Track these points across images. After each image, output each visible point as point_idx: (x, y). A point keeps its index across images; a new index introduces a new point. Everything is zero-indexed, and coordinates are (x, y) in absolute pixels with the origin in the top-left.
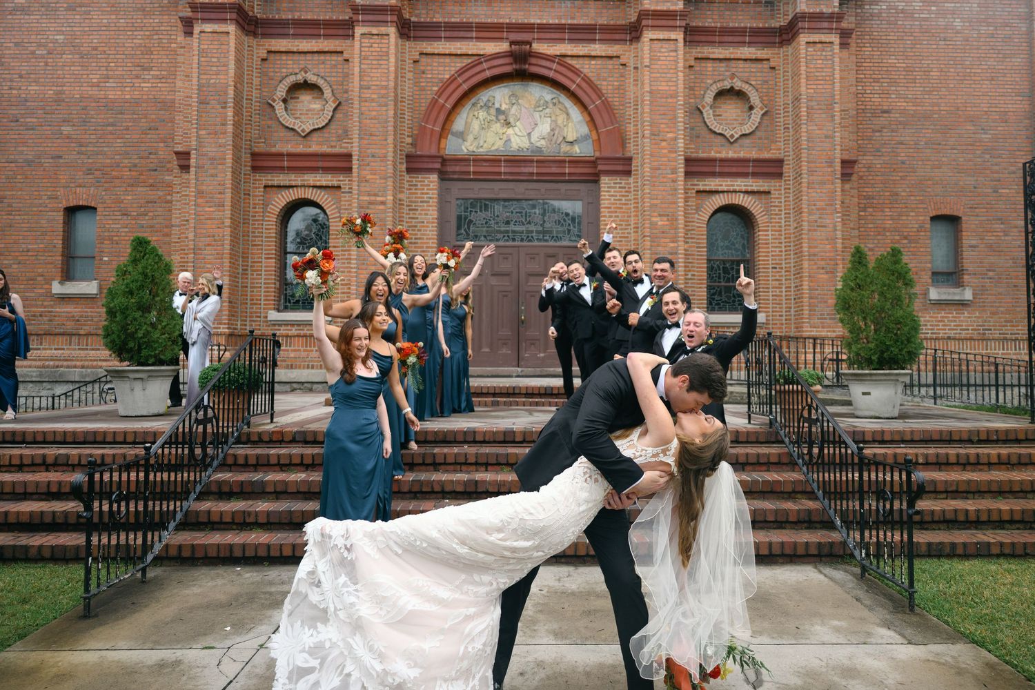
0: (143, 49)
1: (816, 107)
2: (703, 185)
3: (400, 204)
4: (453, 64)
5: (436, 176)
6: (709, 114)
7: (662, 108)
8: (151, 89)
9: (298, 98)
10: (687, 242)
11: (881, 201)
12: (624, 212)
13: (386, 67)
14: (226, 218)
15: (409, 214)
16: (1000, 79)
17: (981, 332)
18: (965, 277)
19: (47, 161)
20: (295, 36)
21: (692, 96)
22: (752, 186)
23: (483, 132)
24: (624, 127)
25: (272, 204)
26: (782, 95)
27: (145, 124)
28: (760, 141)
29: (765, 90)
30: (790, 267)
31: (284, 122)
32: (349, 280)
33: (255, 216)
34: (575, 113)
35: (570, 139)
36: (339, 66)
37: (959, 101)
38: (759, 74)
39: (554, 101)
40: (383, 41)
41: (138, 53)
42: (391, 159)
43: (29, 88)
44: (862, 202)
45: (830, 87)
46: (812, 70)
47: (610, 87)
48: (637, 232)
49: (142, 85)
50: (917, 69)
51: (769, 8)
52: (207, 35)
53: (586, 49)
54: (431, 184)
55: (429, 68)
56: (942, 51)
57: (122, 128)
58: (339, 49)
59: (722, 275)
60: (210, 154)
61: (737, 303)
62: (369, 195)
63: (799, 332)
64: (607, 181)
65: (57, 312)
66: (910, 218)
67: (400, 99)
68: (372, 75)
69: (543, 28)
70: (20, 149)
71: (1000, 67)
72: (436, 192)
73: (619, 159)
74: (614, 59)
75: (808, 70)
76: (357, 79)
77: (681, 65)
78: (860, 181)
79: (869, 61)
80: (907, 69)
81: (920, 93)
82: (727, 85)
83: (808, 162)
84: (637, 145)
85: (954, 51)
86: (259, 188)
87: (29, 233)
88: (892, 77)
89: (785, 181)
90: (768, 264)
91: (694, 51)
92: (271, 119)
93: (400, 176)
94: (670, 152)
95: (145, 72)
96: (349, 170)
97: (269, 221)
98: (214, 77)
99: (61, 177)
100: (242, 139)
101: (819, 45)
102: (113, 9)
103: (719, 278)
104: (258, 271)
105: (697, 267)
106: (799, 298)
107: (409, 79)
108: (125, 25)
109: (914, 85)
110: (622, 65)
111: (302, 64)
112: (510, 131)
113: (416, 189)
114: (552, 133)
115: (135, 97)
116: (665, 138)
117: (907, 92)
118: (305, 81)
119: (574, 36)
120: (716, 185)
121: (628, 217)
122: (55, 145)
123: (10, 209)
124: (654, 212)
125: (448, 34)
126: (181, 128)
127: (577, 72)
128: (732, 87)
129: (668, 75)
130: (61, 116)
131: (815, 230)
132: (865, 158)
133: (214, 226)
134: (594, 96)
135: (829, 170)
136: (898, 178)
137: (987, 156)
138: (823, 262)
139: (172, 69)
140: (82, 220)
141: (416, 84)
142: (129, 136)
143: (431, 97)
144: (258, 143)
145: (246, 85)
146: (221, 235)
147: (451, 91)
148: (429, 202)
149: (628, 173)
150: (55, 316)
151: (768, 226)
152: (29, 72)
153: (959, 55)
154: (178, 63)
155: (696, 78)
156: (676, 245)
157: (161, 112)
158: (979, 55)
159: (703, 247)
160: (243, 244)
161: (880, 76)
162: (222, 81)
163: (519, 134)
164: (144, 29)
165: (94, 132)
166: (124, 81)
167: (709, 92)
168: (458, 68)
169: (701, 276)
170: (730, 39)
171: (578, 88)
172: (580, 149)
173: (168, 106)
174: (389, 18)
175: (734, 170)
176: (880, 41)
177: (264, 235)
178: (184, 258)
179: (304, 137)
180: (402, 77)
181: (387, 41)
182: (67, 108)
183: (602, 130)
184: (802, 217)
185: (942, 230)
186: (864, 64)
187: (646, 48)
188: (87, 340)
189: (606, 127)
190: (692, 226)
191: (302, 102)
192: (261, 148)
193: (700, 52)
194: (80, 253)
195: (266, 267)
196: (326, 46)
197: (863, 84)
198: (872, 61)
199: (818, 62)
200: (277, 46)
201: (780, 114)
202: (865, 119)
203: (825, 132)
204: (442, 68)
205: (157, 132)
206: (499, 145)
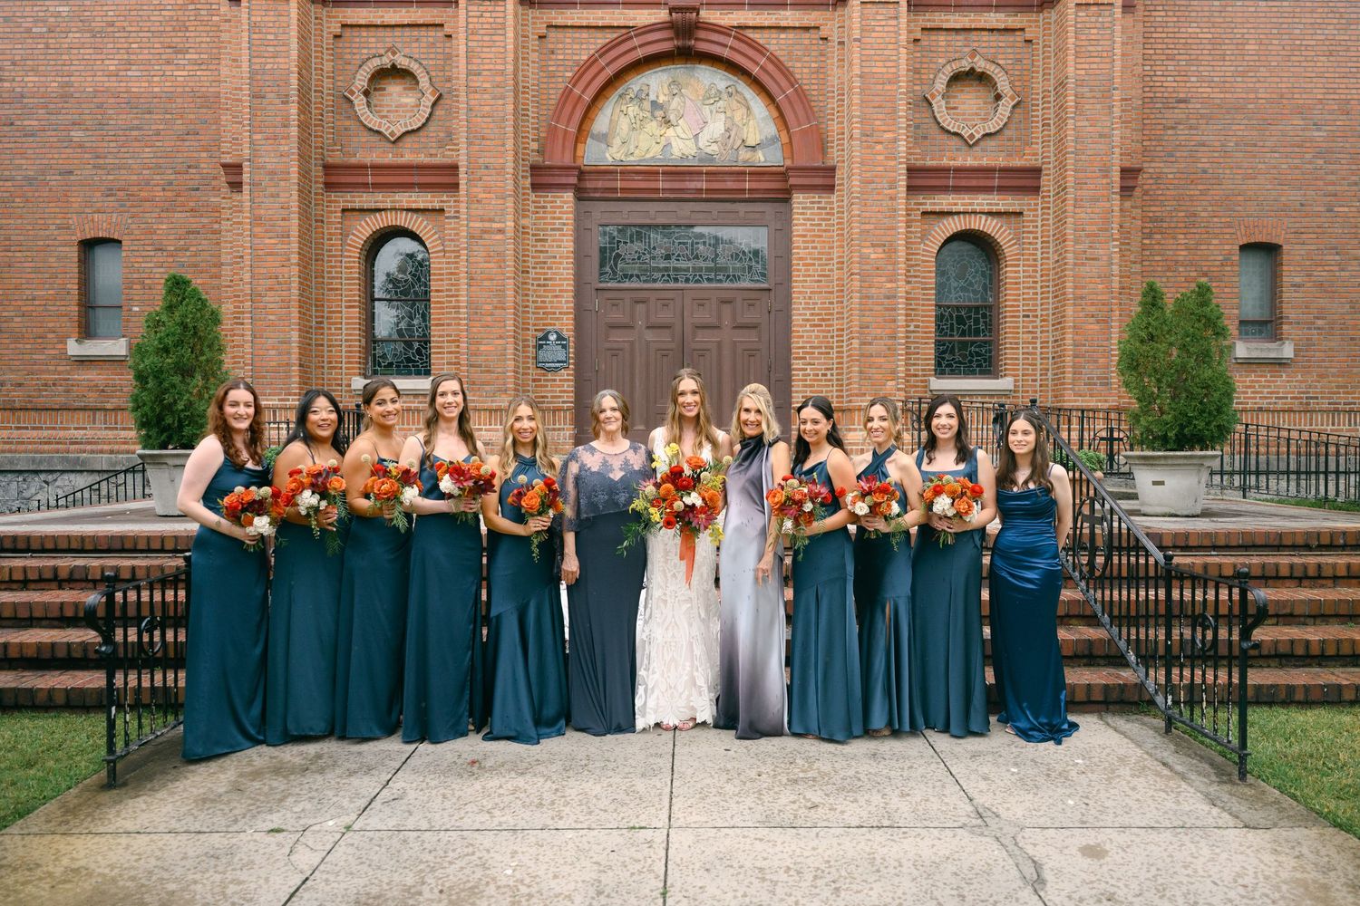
0: (174, 24)
1: (1088, 95)
2: (931, 204)
3: (523, 233)
4: (592, 41)
5: (571, 194)
6: (939, 107)
7: (876, 98)
8: (187, 79)
9: (384, 89)
10: (909, 282)
11: (1173, 225)
12: (824, 242)
13: (503, 44)
14: (293, 253)
15: (536, 246)
16: (1341, 53)
17: (1304, 401)
18: (1284, 327)
19: (54, 177)
20: (378, 3)
21: (918, 82)
22: (998, 204)
23: (634, 135)
24: (824, 126)
25: (353, 234)
26: (1040, 80)
27: (181, 127)
28: (1009, 143)
29: (1017, 73)
30: (1048, 315)
31: (366, 123)
32: (458, 335)
33: (331, 251)
35: (751, 142)
36: (438, 45)
37: (1284, 85)
38: (1009, 50)
39: (730, 90)
40: (497, 8)
41: (167, 29)
42: (512, 171)
43: (26, 79)
44: (1146, 225)
45: (1108, 66)
46: (1083, 43)
47: (805, 70)
48: (842, 269)
49: (176, 73)
50: (1227, 41)
53: (774, 17)
55: (560, 46)
56: (1263, 15)
57: (151, 133)
58: (438, 21)
59: (955, 326)
60: (268, 166)
61: (974, 364)
62: (482, 220)
63: (1059, 401)
64: (801, 200)
65: (74, 380)
66: (1211, 247)
67: (521, 89)
68: (483, 55)
70: (17, 162)
71: (1342, 37)
72: (571, 215)
73: (817, 169)
74: (811, 31)
75: (1079, 43)
76: (462, 61)
77: (903, 37)
78: (1145, 198)
79: (1160, 30)
80: (1213, 41)
81: (1230, 74)
82: (965, 65)
83: (1075, 171)
84: (843, 150)
85: (1279, 15)
86: (335, 212)
87: (34, 275)
88: (1193, 52)
89: (1043, 197)
90: (1018, 311)
91: (920, 18)
92: (349, 118)
93: (524, 194)
94: (887, 158)
95: (179, 56)
96: (455, 186)
97: (350, 257)
98: (271, 60)
99: (73, 199)
100: (310, 146)
101: (1095, 8)
103: (952, 330)
104: (336, 323)
105: (923, 316)
106: (1060, 357)
107: (533, 62)
109: (1221, 63)
110: (822, 39)
111: (389, 42)
112: (670, 132)
113: (544, 213)
114: (727, 135)
115: (166, 90)
116: (881, 139)
117: (1212, 74)
118: (394, 66)
120: (949, 204)
121: (830, 248)
122: (63, 156)
123: (7, 243)
124: (865, 241)
126: (230, 131)
127: (760, 49)
128: (972, 69)
129: (886, 52)
130: (70, 117)
131: (1083, 264)
132: (1153, 165)
133: (277, 264)
134: (784, 83)
135: (1105, 181)
136: (1198, 192)
137: (1321, 162)
138: (1093, 308)
139: (214, 51)
140: (102, 257)
141: (543, 68)
142: (157, 144)
143: (563, 85)
144: (333, 151)
145: (314, 73)
146: (286, 276)
147: (590, 77)
148: (562, 230)
149: (830, 188)
150: (72, 385)
151: (1019, 260)
152: (24, 57)
153: (1286, 20)
154: (223, 42)
155: (923, 56)
156: (894, 285)
157: (201, 110)
158: (1313, 21)
159: (931, 289)
160: (316, 288)
161: (1176, 52)
162: (282, 66)
163: (683, 136)
165: (114, 138)
166: (150, 68)
167: (941, 75)
168: (599, 46)
169: (927, 327)
170: (970, 1)
171: (761, 72)
172: (765, 157)
173: (211, 102)
175: (974, 183)
177: (344, 276)
178: (239, 307)
179: (394, 142)
180: (523, 59)
181: (502, 9)
182: (77, 106)
183: (794, 129)
184: (1065, 246)
185: (1255, 264)
186: (1154, 35)
187: (856, 14)
188: (116, 416)
189: (800, 126)
190: (916, 260)
191: (390, 94)
192: (336, 158)
193: (929, 20)
194: (101, 301)
195: (346, 318)
196: (421, 17)
197: (1152, 63)
198: (1166, 30)
199: (1093, 31)
200: (354, 17)
201: (1038, 105)
202: (1154, 111)
203: (1099, 129)
204: (578, 46)
205: (198, 137)
206: (655, 151)
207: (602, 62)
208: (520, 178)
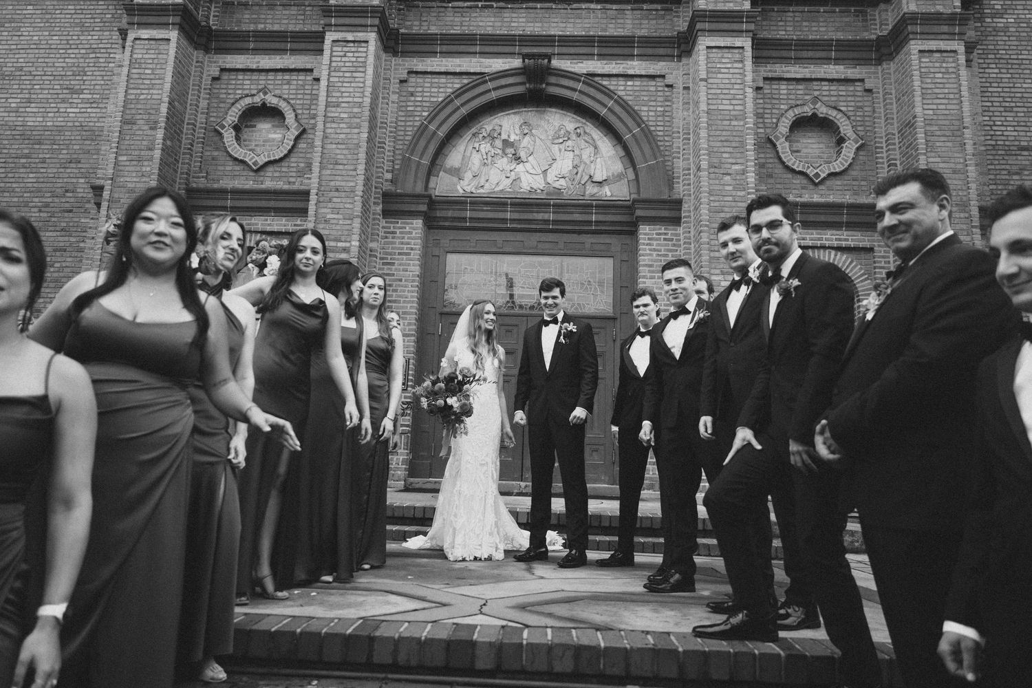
0: (75, 69)
1: (938, 133)
3: (370, 255)
4: (449, 84)
5: (421, 221)
6: (783, 148)
7: (724, 133)
8: (78, 115)
9: (255, 126)
13: (362, 80)
20: (256, 51)
21: (761, 125)
22: (847, 240)
23: (485, 169)
24: (670, 163)
26: (883, 124)
27: (66, 156)
28: (855, 182)
29: (859, 118)
31: (232, 153)
34: (606, 146)
35: (598, 178)
36: (306, 87)
38: (850, 99)
39: (578, 131)
40: (360, 49)
41: (68, 73)
42: (361, 193)
45: (956, 107)
46: (930, 86)
47: (651, 114)
49: (69, 110)
51: (861, 18)
52: (142, 42)
53: (622, 66)
54: (414, 232)
55: (420, 89)
57: (37, 161)
58: (309, 66)
60: (129, 185)
64: (647, 231)
67: (379, 124)
68: (343, 89)
69: (566, 41)
72: (420, 241)
73: (664, 202)
74: (658, 79)
75: (924, 86)
76: (323, 95)
77: (749, 82)
79: (996, 85)
82: (807, 110)
84: (689, 185)
91: (762, 69)
92: (217, 149)
93: (374, 219)
94: (735, 189)
95: (74, 96)
96: (306, 209)
98: (146, 92)
100: (176, 172)
101: (938, 55)
102: (47, 25)
107: (393, 102)
108: (59, 42)
110: (667, 86)
111: (262, 84)
112: (520, 168)
113: (393, 238)
114: (575, 171)
115: (58, 124)
116: (730, 171)
118: (264, 104)
119: (605, 51)
125: (445, 48)
127: (609, 94)
128: (814, 115)
129: (732, 92)
134: (631, 123)
139: (105, 91)
141: (399, 108)
142: (42, 170)
143: (418, 124)
144: (198, 177)
145: (188, 107)
147: (445, 116)
148: (409, 254)
149: (676, 221)
155: (765, 103)
157: (86, 142)
161: (1013, 104)
162: (155, 97)
163: (531, 171)
164: (80, 46)
166: (48, 105)
167: (784, 119)
168: (456, 89)
170: (810, 54)
171: (610, 114)
172: (611, 191)
173: (93, 135)
174: (369, 22)
175: (822, 218)
176: (1010, 61)
179: (257, 171)
180: (382, 97)
181: (365, 49)
183: (641, 166)
186: (990, 89)
187: (701, 61)
189: (646, 162)
191: (260, 130)
192: (201, 183)
193: (770, 71)
196: (293, 63)
197: (991, 114)
198: (1001, 85)
199: (937, 75)
200: (233, 63)
201: (882, 148)
202: (997, 157)
203: (952, 165)
204: (436, 90)
205: (80, 166)
206: (505, 184)
207: (457, 102)
208: (372, 204)
